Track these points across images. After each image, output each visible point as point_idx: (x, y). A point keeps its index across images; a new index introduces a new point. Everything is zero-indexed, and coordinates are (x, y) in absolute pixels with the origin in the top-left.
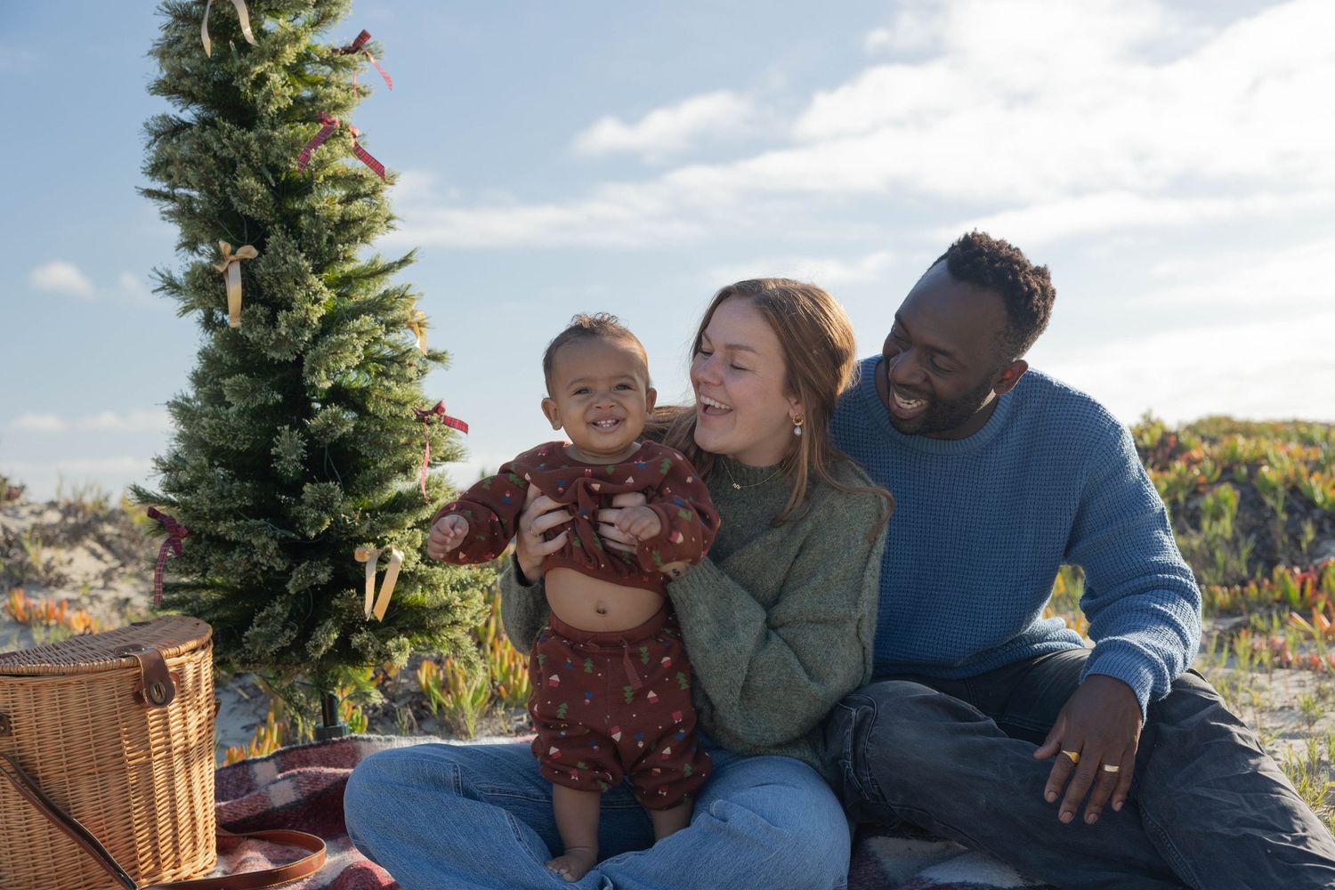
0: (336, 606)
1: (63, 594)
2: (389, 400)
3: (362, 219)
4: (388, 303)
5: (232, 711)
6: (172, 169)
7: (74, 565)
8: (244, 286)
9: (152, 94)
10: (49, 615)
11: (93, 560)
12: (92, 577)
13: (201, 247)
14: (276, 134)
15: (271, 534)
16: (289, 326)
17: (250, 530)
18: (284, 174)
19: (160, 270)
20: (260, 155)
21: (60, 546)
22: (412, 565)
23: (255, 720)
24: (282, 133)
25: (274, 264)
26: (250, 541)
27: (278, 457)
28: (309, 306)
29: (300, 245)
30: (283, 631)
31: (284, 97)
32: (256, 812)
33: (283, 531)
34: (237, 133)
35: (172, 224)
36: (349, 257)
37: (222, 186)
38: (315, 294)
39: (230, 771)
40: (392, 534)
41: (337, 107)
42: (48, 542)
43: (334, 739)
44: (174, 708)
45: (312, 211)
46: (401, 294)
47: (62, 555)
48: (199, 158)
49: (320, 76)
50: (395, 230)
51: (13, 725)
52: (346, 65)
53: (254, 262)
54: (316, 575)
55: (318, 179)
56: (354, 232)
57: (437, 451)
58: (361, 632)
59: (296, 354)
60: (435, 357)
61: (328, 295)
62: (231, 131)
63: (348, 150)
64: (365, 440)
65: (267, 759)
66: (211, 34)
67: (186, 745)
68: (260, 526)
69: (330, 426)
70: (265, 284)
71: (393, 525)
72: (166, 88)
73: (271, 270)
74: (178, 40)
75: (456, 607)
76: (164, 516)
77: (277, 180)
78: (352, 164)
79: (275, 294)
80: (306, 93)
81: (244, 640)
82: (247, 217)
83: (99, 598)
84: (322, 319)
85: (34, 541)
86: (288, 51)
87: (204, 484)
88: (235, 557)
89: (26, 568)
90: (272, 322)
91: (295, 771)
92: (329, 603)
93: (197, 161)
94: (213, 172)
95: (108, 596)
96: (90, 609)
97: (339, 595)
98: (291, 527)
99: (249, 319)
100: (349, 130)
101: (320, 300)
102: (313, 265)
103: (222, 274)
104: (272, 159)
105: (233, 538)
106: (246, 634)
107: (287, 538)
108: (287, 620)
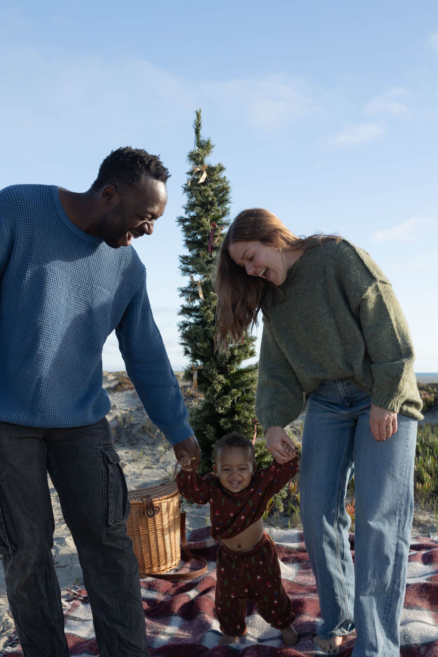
3: (237, 356)
9: (179, 315)
14: (209, 329)
16: (210, 392)
27: (206, 434)
31: (211, 317)
36: (231, 369)
44: (157, 517)
59: (212, 401)
72: (183, 313)
90: (206, 390)
99: (200, 388)
103: (192, 374)
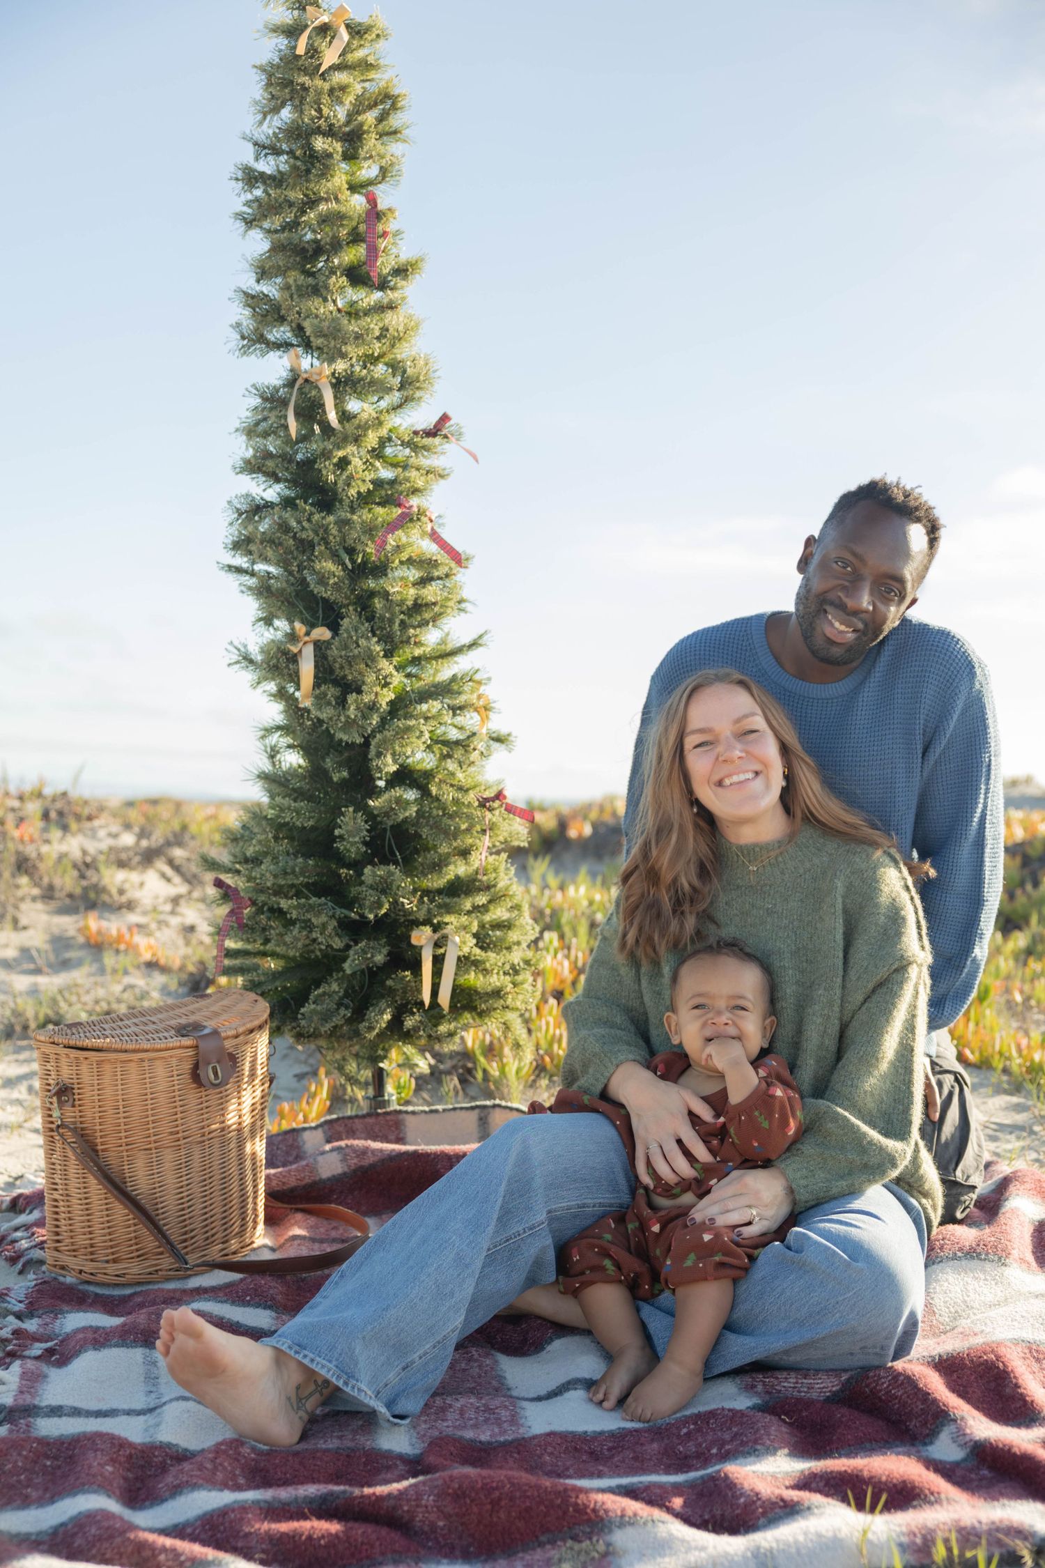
0: (390, 987)
1: (134, 918)
2: (452, 786)
3: (435, 604)
4: (456, 688)
5: (285, 1056)
6: (252, 547)
7: (147, 887)
8: (316, 667)
9: (237, 473)
10: (120, 939)
11: (163, 883)
12: (161, 900)
13: (277, 623)
14: (355, 517)
15: (331, 913)
16: (358, 708)
17: (311, 908)
18: (361, 555)
19: (236, 643)
20: (338, 539)
21: (132, 869)
22: (466, 950)
23: (305, 1069)
24: (360, 517)
25: (346, 647)
26: (310, 920)
27: (341, 837)
28: (378, 689)
29: (372, 627)
30: (338, 1009)
31: (364, 481)
32: (303, 1183)
33: (343, 911)
34: (316, 517)
35: (251, 597)
36: (420, 642)
37: (301, 568)
38: (385, 678)
39: (280, 1138)
40: (447, 919)
41: (415, 491)
42: (122, 864)
43: (379, 1111)
45: (386, 595)
46: (470, 678)
47: (134, 877)
48: (279, 538)
49: (400, 458)
50: (466, 612)
51: (76, 1097)
52: (425, 448)
53: (328, 644)
54: (372, 956)
55: (393, 562)
56: (427, 616)
57: (497, 835)
58: (413, 1014)
59: (364, 736)
60: (499, 739)
61: (397, 679)
62: (311, 514)
63: (424, 534)
64: (427, 824)
65: (316, 1128)
66: (297, 415)
67: (240, 1124)
68: (320, 905)
69: (393, 809)
70: (337, 665)
71: (449, 909)
72: (252, 467)
73: (343, 653)
74: (265, 419)
75: (508, 993)
76: (229, 887)
77: (353, 561)
78: (429, 548)
79: (345, 676)
80: (386, 474)
81: (300, 1016)
82: (323, 599)
83: (167, 924)
84: (391, 703)
85: (108, 863)
86: (371, 436)
87: (269, 859)
88: (295, 932)
89: (99, 889)
90: (342, 702)
91: (342, 1143)
92: (383, 983)
93: (277, 541)
94: (292, 553)
95: (175, 921)
96: (158, 934)
97: (393, 976)
98: (349, 906)
99: (320, 699)
100: (426, 516)
101: (390, 683)
102: (384, 650)
103: (295, 655)
104: (350, 542)
105: (294, 917)
106: (302, 1010)
107: (346, 917)
108: (341, 998)
